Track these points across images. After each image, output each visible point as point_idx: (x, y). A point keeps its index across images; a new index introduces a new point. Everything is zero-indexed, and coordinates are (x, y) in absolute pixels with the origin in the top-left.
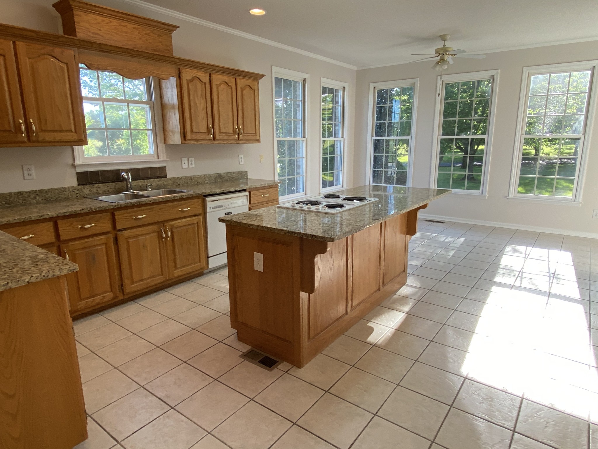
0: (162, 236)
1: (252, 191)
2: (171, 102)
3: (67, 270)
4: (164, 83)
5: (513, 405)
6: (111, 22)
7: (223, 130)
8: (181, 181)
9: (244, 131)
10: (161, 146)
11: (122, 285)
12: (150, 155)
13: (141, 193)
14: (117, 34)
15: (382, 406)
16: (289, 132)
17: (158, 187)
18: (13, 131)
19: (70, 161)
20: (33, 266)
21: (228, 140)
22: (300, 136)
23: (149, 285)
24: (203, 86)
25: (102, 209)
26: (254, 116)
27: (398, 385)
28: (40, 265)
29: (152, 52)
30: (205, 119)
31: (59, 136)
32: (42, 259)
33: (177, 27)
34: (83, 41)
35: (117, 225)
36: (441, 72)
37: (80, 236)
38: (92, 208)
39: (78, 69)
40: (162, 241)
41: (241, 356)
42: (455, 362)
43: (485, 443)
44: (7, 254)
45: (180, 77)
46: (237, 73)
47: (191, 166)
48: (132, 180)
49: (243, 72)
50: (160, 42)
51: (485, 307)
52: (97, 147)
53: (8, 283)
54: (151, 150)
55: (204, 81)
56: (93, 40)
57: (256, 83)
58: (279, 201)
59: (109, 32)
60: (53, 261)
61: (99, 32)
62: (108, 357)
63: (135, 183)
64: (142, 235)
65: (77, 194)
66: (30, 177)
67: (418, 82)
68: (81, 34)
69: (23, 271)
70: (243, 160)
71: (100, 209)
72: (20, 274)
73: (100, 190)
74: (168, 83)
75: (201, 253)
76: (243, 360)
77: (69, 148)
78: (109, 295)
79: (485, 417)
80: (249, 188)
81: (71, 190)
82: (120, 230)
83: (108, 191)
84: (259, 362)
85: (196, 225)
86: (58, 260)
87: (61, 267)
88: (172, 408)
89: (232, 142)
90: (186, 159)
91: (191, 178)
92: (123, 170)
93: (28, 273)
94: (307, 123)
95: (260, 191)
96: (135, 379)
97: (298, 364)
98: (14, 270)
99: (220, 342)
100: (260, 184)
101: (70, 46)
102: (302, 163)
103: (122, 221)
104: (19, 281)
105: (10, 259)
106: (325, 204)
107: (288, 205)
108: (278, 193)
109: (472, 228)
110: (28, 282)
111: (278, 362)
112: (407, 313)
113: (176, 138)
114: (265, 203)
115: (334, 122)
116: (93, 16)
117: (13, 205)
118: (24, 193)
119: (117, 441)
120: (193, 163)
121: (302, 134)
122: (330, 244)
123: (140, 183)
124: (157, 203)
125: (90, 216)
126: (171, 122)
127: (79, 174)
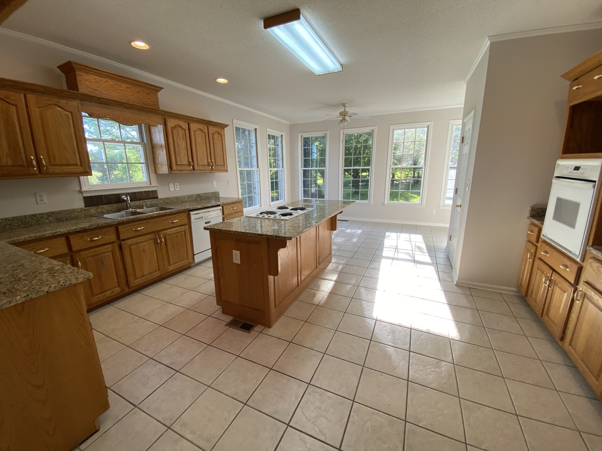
0: (157, 242)
1: (225, 206)
2: (159, 142)
3: (82, 278)
4: (153, 129)
5: (406, 334)
6: (108, 82)
7: (200, 163)
8: (169, 200)
9: (215, 164)
10: (153, 175)
11: (127, 281)
12: (144, 182)
13: (138, 210)
14: (114, 91)
15: (328, 347)
16: (246, 165)
17: (152, 206)
18: (25, 165)
19: (78, 189)
20: (51, 278)
21: (204, 170)
22: (254, 167)
23: (149, 279)
24: (184, 131)
25: (107, 224)
26: (222, 153)
27: (336, 330)
28: (57, 276)
29: (143, 106)
30: (186, 155)
31: (67, 169)
32: (58, 270)
33: (162, 88)
34: (84, 95)
35: (121, 236)
36: (344, 127)
37: (89, 246)
38: (99, 225)
39: (81, 117)
40: (158, 246)
41: (226, 325)
42: (368, 310)
43: (394, 362)
44: (26, 268)
45: (165, 125)
46: (209, 123)
47: (176, 190)
48: (130, 201)
49: (213, 122)
50: (149, 98)
51: (380, 273)
52: (97, 177)
53: (28, 295)
54: (145, 179)
55: (184, 128)
56: (93, 94)
57: (223, 130)
58: (244, 212)
59: (106, 89)
60: (68, 271)
61: (97, 89)
62: (120, 338)
63: (133, 203)
64: (142, 242)
65: (85, 213)
66: (42, 202)
67: (328, 132)
68: (82, 89)
69: (42, 282)
70: (215, 184)
71: (105, 225)
72: (39, 285)
73: (104, 210)
74: (157, 129)
75: (188, 252)
76: (228, 328)
77: (76, 179)
78: (117, 290)
79: (392, 344)
80: (222, 204)
81: (79, 210)
82: (123, 240)
83: (111, 211)
84: (241, 327)
85: (183, 232)
86: (73, 270)
87: (77, 276)
88: (177, 371)
89: (207, 172)
90: (172, 184)
91: (177, 198)
92: (123, 194)
93: (46, 284)
94: (259, 158)
95: (230, 205)
96: (145, 354)
97: (268, 325)
98: (33, 282)
99: (209, 316)
100: (229, 201)
101: (73, 98)
102: (257, 185)
103: (124, 232)
104: (38, 291)
105: (29, 273)
106: (279, 213)
107: (254, 215)
108: (243, 206)
109: (364, 223)
110: (47, 292)
111: (254, 326)
112: (335, 281)
113: (164, 169)
114: (234, 213)
115: (276, 158)
116: (93, 76)
117: (28, 225)
118: (38, 215)
119: (134, 405)
120: (178, 187)
121: (256, 166)
122: (288, 241)
123: (137, 203)
124: (152, 218)
125: (97, 231)
126: (160, 158)
127: (85, 198)
